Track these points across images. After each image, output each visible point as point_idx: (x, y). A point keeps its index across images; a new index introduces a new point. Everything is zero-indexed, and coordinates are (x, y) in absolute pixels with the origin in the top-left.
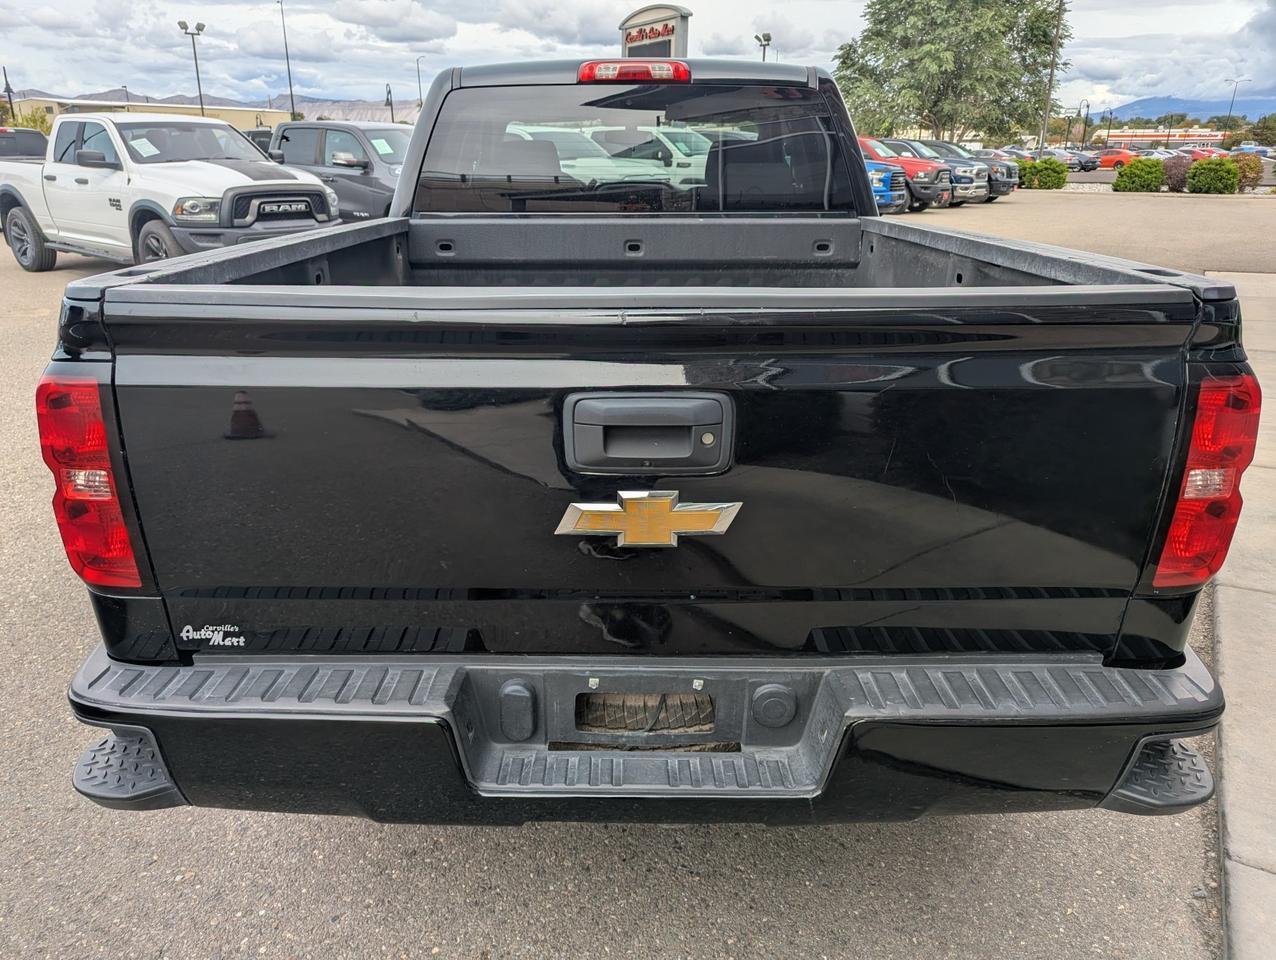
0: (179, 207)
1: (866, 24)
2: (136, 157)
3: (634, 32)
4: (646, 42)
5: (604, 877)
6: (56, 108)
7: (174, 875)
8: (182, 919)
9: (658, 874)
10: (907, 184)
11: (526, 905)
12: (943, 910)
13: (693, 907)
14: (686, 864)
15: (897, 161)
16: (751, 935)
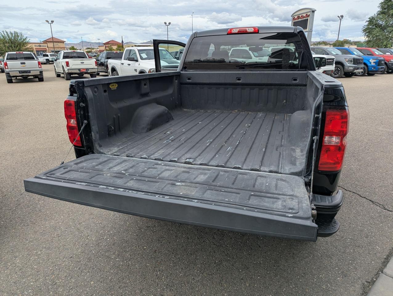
0: (150, 71)
1: (379, 9)
2: (142, 58)
3: (296, 17)
4: (300, 20)
5: (191, 241)
6: (134, 46)
7: (97, 221)
8: (95, 230)
9: (205, 243)
10: (386, 63)
11: (170, 243)
12: (281, 267)
13: (211, 252)
14: (214, 242)
15: (383, 56)
16: (223, 261)
